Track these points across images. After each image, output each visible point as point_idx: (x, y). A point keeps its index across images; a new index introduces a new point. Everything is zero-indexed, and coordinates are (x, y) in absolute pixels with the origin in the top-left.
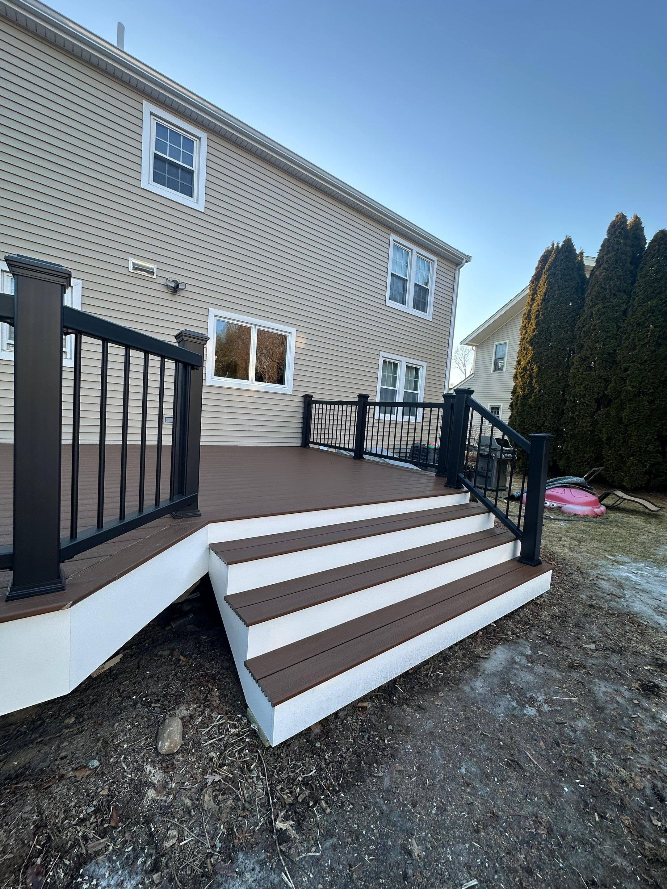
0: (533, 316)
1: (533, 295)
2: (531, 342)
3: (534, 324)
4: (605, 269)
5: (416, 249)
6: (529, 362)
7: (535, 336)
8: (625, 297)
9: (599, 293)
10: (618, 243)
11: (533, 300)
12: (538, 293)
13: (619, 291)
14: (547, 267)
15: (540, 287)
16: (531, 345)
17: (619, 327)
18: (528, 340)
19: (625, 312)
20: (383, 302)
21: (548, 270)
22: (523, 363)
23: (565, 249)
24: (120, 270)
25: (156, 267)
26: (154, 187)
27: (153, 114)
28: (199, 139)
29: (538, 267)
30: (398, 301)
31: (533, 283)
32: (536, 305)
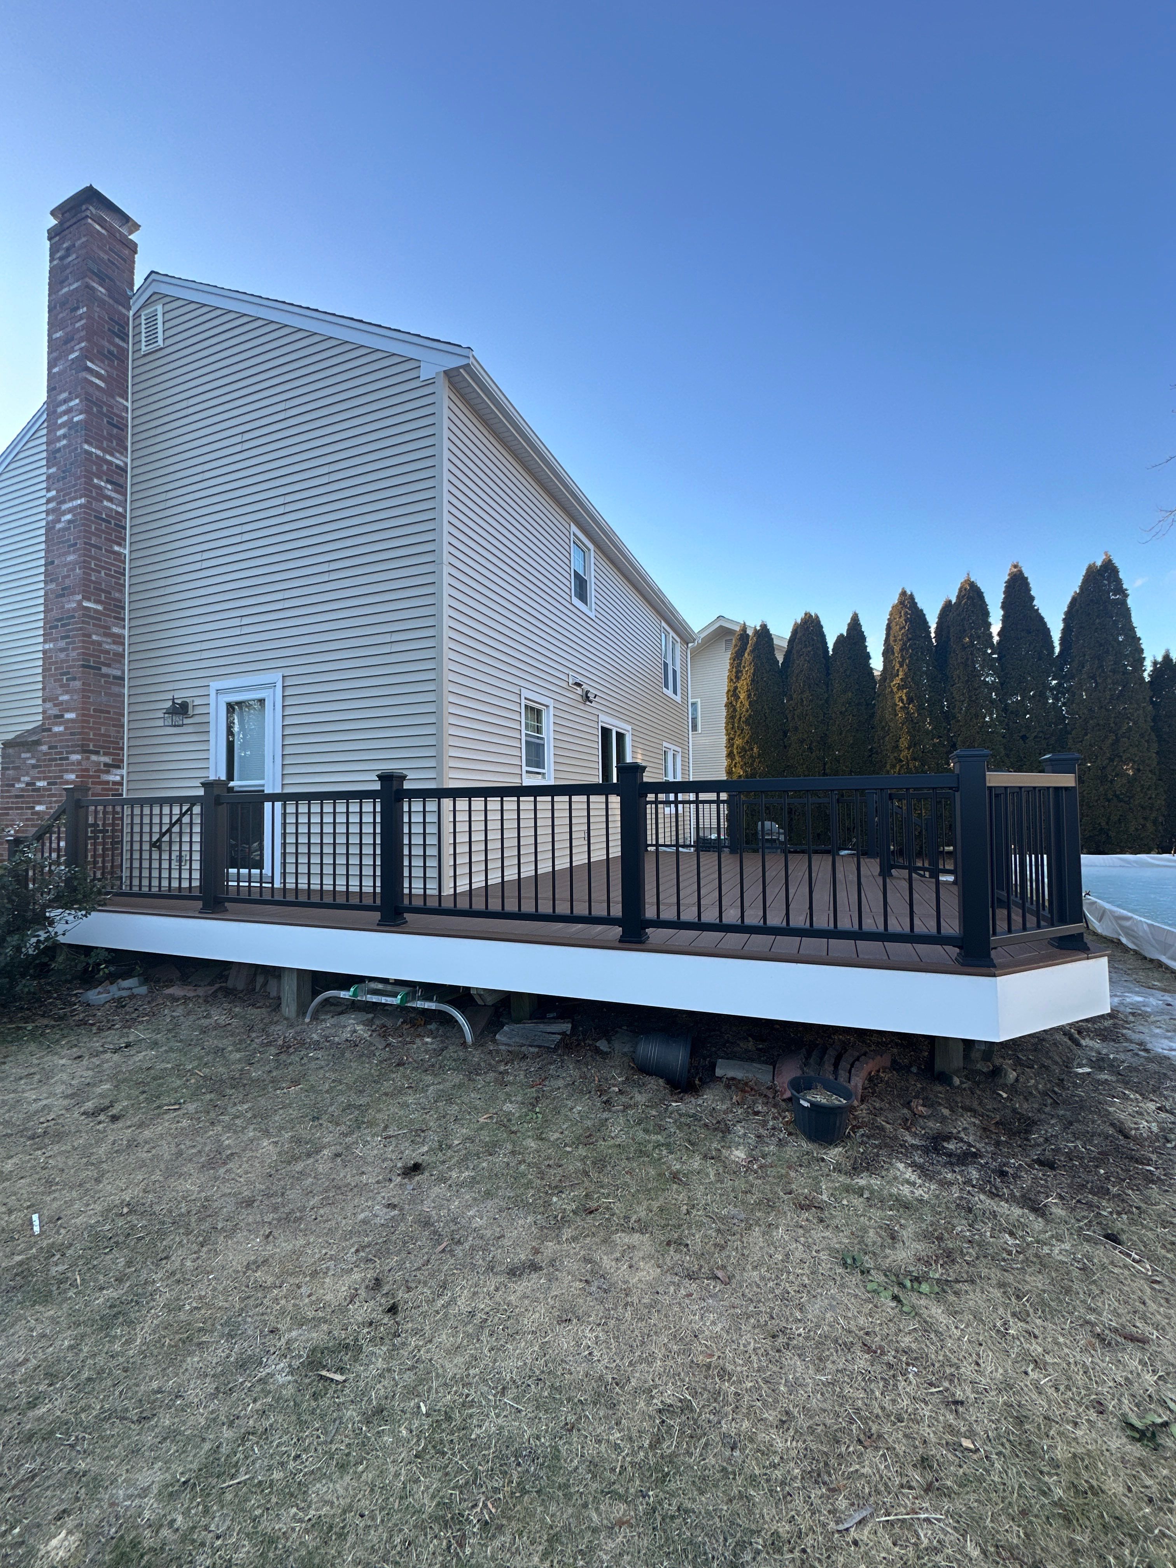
0: (742, 696)
1: (737, 672)
2: (747, 722)
3: (747, 704)
4: (805, 660)
5: (672, 633)
6: (747, 742)
7: (750, 716)
8: (824, 687)
9: (804, 682)
11: (738, 678)
12: (744, 673)
13: (820, 681)
15: (744, 667)
17: (825, 714)
18: (743, 719)
19: (827, 701)
20: (661, 689)
21: (752, 651)
22: (738, 742)
23: (764, 633)
24: (564, 685)
25: (580, 679)
26: (576, 601)
27: (574, 534)
28: (589, 550)
29: (736, 645)
30: (667, 687)
31: (734, 660)
32: (743, 684)
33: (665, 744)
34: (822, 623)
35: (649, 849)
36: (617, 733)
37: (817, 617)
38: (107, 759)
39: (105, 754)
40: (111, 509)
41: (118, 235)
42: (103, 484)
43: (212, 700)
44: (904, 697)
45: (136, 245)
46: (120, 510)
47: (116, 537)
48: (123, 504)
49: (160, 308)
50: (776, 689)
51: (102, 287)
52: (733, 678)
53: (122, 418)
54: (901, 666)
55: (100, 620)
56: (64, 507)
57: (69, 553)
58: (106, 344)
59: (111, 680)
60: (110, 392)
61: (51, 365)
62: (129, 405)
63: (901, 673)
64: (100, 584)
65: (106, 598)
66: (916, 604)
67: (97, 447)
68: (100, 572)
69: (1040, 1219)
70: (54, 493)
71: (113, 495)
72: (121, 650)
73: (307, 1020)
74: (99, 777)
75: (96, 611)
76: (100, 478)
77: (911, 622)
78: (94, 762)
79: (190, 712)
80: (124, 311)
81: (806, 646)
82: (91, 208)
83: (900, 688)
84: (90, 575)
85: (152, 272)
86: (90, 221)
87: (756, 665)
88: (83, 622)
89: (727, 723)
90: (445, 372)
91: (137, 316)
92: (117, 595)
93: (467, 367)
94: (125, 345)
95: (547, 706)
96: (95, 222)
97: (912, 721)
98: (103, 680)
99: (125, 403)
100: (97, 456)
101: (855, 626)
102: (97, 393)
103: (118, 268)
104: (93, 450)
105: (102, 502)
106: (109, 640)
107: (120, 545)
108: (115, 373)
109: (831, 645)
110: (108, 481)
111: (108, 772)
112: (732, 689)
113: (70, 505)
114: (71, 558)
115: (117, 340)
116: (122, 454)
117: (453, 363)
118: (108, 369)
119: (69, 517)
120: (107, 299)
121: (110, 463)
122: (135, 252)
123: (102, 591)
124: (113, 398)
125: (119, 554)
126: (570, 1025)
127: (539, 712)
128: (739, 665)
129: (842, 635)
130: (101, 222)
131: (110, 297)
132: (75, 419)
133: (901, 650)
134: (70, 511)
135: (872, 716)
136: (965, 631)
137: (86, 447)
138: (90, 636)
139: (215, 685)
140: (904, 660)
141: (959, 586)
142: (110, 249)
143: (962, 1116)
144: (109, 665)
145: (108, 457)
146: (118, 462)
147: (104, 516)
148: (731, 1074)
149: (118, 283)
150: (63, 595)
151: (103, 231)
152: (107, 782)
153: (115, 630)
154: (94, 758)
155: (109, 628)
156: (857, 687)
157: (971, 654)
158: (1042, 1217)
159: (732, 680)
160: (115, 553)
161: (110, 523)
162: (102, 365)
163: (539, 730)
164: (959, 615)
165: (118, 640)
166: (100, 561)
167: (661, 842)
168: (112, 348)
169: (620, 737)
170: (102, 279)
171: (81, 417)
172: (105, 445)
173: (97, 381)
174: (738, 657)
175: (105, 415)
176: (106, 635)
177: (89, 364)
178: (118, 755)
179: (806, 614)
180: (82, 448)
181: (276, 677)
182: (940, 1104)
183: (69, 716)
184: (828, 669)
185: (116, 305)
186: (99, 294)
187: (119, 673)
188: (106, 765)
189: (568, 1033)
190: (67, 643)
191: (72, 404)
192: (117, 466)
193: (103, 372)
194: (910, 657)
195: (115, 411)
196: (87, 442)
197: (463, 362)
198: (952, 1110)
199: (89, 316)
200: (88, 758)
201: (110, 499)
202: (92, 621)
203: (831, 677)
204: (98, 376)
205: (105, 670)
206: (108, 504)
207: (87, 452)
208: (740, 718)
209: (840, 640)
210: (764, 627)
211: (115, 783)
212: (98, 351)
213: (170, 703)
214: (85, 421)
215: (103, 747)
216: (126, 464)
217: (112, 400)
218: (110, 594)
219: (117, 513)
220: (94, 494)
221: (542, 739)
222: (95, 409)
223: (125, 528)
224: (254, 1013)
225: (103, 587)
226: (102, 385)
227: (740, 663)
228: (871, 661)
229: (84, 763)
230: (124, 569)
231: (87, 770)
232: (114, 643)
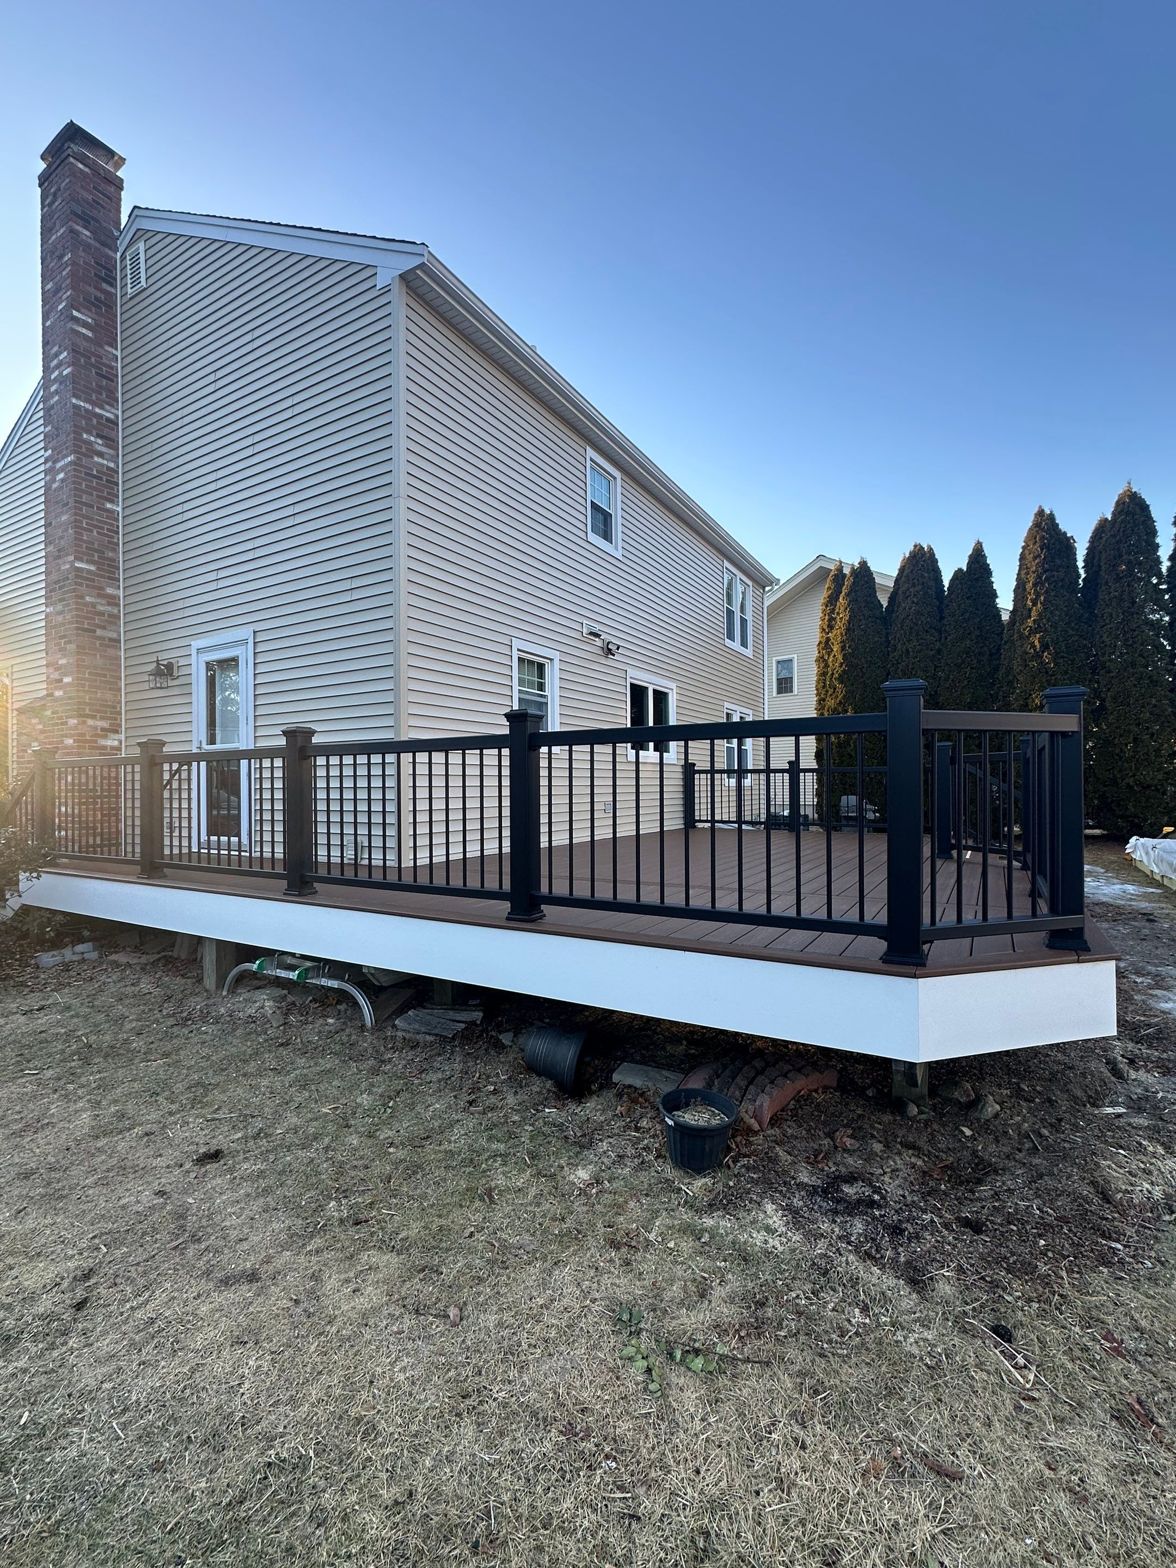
0: (836, 648)
1: (830, 621)
2: (841, 679)
3: (840, 658)
4: (913, 602)
5: (740, 575)
6: (840, 702)
7: (844, 671)
8: (936, 634)
9: (911, 628)
10: (923, 577)
11: (831, 627)
12: (838, 620)
13: (931, 627)
14: (844, 590)
15: (838, 614)
16: (841, 682)
18: (836, 676)
19: (939, 651)
20: (722, 642)
21: (848, 595)
22: (831, 703)
23: (863, 573)
24: (578, 636)
25: (597, 628)
26: (593, 538)
27: (591, 460)
28: (615, 478)
29: (829, 588)
30: (731, 636)
31: (827, 606)
32: (837, 634)
33: (727, 705)
34: (937, 557)
35: (700, 825)
36: (654, 690)
37: (931, 549)
38: (105, 724)
39: (102, 718)
40: (103, 465)
41: (102, 172)
42: (92, 439)
43: (193, 660)
44: (1037, 643)
45: (122, 180)
46: (112, 465)
47: (109, 493)
48: (115, 458)
49: (141, 246)
50: (876, 639)
51: (87, 229)
52: (825, 627)
53: (112, 368)
54: (1034, 604)
55: (93, 580)
56: (59, 465)
57: (62, 513)
58: (92, 290)
59: (107, 642)
60: (97, 342)
61: (45, 317)
62: (119, 354)
63: (1034, 613)
64: (93, 544)
65: (99, 557)
66: (1058, 525)
67: (85, 401)
68: (92, 531)
69: (914, 1296)
70: (50, 452)
71: (104, 450)
72: (116, 611)
73: (225, 993)
74: (96, 742)
75: (89, 571)
76: (90, 433)
77: (1048, 548)
78: (90, 726)
79: (175, 674)
80: (110, 253)
81: (914, 585)
82: (72, 145)
83: (1033, 632)
84: (82, 535)
85: (135, 207)
86: (72, 160)
87: (852, 611)
88: (76, 583)
89: (818, 681)
90: (402, 276)
91: (123, 258)
92: (111, 554)
93: (422, 266)
94: (113, 291)
95: (551, 660)
96: (77, 160)
97: (1047, 672)
98: (98, 643)
99: (114, 352)
100: (86, 410)
101: (978, 560)
102: (85, 343)
103: (103, 207)
104: (82, 404)
105: (92, 457)
106: (104, 602)
107: (112, 502)
108: (103, 320)
109: (946, 583)
110: (98, 436)
111: (105, 737)
112: (824, 640)
113: (62, 463)
114: (64, 518)
115: (104, 286)
116: (112, 406)
117: (409, 263)
118: (97, 318)
119: (61, 476)
120: (92, 242)
121: (101, 416)
122: (122, 189)
123: (96, 551)
124: (102, 347)
125: (112, 511)
126: (481, 1014)
127: (541, 667)
128: (833, 611)
129: (960, 570)
130: (83, 159)
131: (95, 239)
132: (65, 373)
133: (1035, 585)
134: (62, 469)
135: (996, 669)
136: (1121, 556)
137: (74, 401)
138: (82, 597)
139: (197, 643)
140: (1038, 595)
141: (1116, 499)
142: (94, 188)
143: (899, 1154)
144: (104, 628)
145: (97, 410)
146: (108, 415)
147: (95, 473)
148: (629, 1081)
149: (104, 224)
150: (59, 557)
151: (87, 170)
152: (105, 747)
153: (109, 591)
154: (90, 722)
155: (102, 589)
156: (977, 632)
157: (1128, 585)
158: (918, 1292)
159: (824, 630)
160: (108, 510)
161: (101, 479)
162: (89, 314)
163: (541, 687)
164: (1114, 536)
165: (113, 601)
166: (92, 519)
167: (717, 817)
168: (99, 294)
169: (661, 698)
170: (86, 221)
171: (69, 370)
172: (94, 397)
173: (84, 331)
174: (832, 600)
175: (93, 366)
176: (99, 596)
177: (75, 313)
178: (116, 719)
179: (915, 546)
180: (71, 402)
181: (246, 633)
182: (873, 1136)
183: (67, 680)
184: (941, 611)
185: (102, 248)
186: (84, 237)
187: (115, 636)
188: (103, 729)
189: (478, 1022)
190: (64, 606)
191: (61, 357)
192: (108, 419)
193: (90, 320)
194: (1046, 592)
195: (104, 361)
196: (75, 396)
197: (416, 261)
198: (887, 1146)
199: (74, 264)
200: (84, 723)
201: (101, 455)
202: (85, 582)
203: (945, 621)
204: (85, 325)
205: (99, 632)
206: (100, 460)
207: (76, 407)
208: (833, 674)
209: (958, 574)
210: (864, 564)
211: (112, 748)
212: (84, 299)
213: (155, 664)
214: (71, 373)
215: (99, 711)
216: (117, 417)
217: (100, 350)
218: (103, 553)
219: (108, 468)
220: (84, 450)
221: (545, 696)
222: (82, 360)
223: (117, 484)
224: (177, 983)
225: (96, 546)
226: (90, 334)
227: (834, 610)
228: (997, 600)
229: (80, 727)
230: (118, 527)
231: (83, 735)
232: (109, 604)
